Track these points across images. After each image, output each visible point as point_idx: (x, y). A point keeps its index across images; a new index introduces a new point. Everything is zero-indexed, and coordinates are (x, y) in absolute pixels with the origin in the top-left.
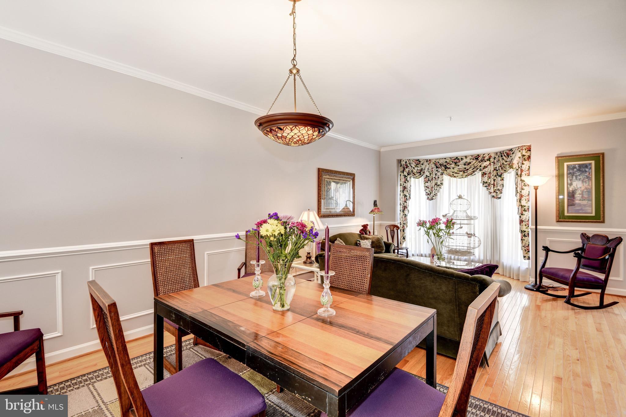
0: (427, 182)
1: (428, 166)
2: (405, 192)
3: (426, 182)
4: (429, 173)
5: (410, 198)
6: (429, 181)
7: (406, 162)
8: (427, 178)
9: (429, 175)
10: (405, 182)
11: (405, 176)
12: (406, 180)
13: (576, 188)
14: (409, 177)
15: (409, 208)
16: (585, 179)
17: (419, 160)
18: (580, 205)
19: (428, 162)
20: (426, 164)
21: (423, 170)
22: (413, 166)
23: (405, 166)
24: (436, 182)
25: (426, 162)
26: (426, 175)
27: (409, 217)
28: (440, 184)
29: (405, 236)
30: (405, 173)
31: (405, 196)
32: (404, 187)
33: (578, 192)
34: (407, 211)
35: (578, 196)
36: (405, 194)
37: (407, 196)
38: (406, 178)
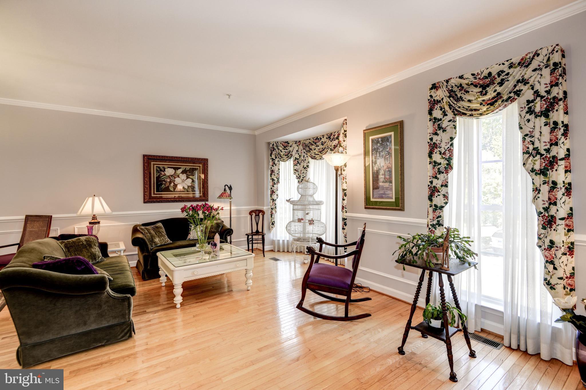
0: (296, 165)
1: (297, 148)
2: (273, 176)
3: (294, 165)
4: (298, 156)
5: (278, 182)
6: (299, 164)
7: (273, 145)
8: (297, 161)
9: (298, 158)
10: (273, 166)
11: (273, 159)
12: (274, 163)
13: (380, 168)
14: (277, 160)
15: (279, 192)
16: (387, 156)
17: (287, 142)
18: (383, 188)
19: (297, 144)
20: (294, 145)
21: (291, 152)
22: (281, 148)
23: (272, 149)
24: (303, 164)
25: (295, 143)
26: (296, 158)
27: (278, 202)
28: (306, 167)
29: (274, 221)
30: (273, 157)
31: (273, 180)
32: (272, 170)
33: (382, 172)
34: (275, 195)
35: (381, 177)
36: (273, 178)
37: (275, 180)
38: (274, 161)
